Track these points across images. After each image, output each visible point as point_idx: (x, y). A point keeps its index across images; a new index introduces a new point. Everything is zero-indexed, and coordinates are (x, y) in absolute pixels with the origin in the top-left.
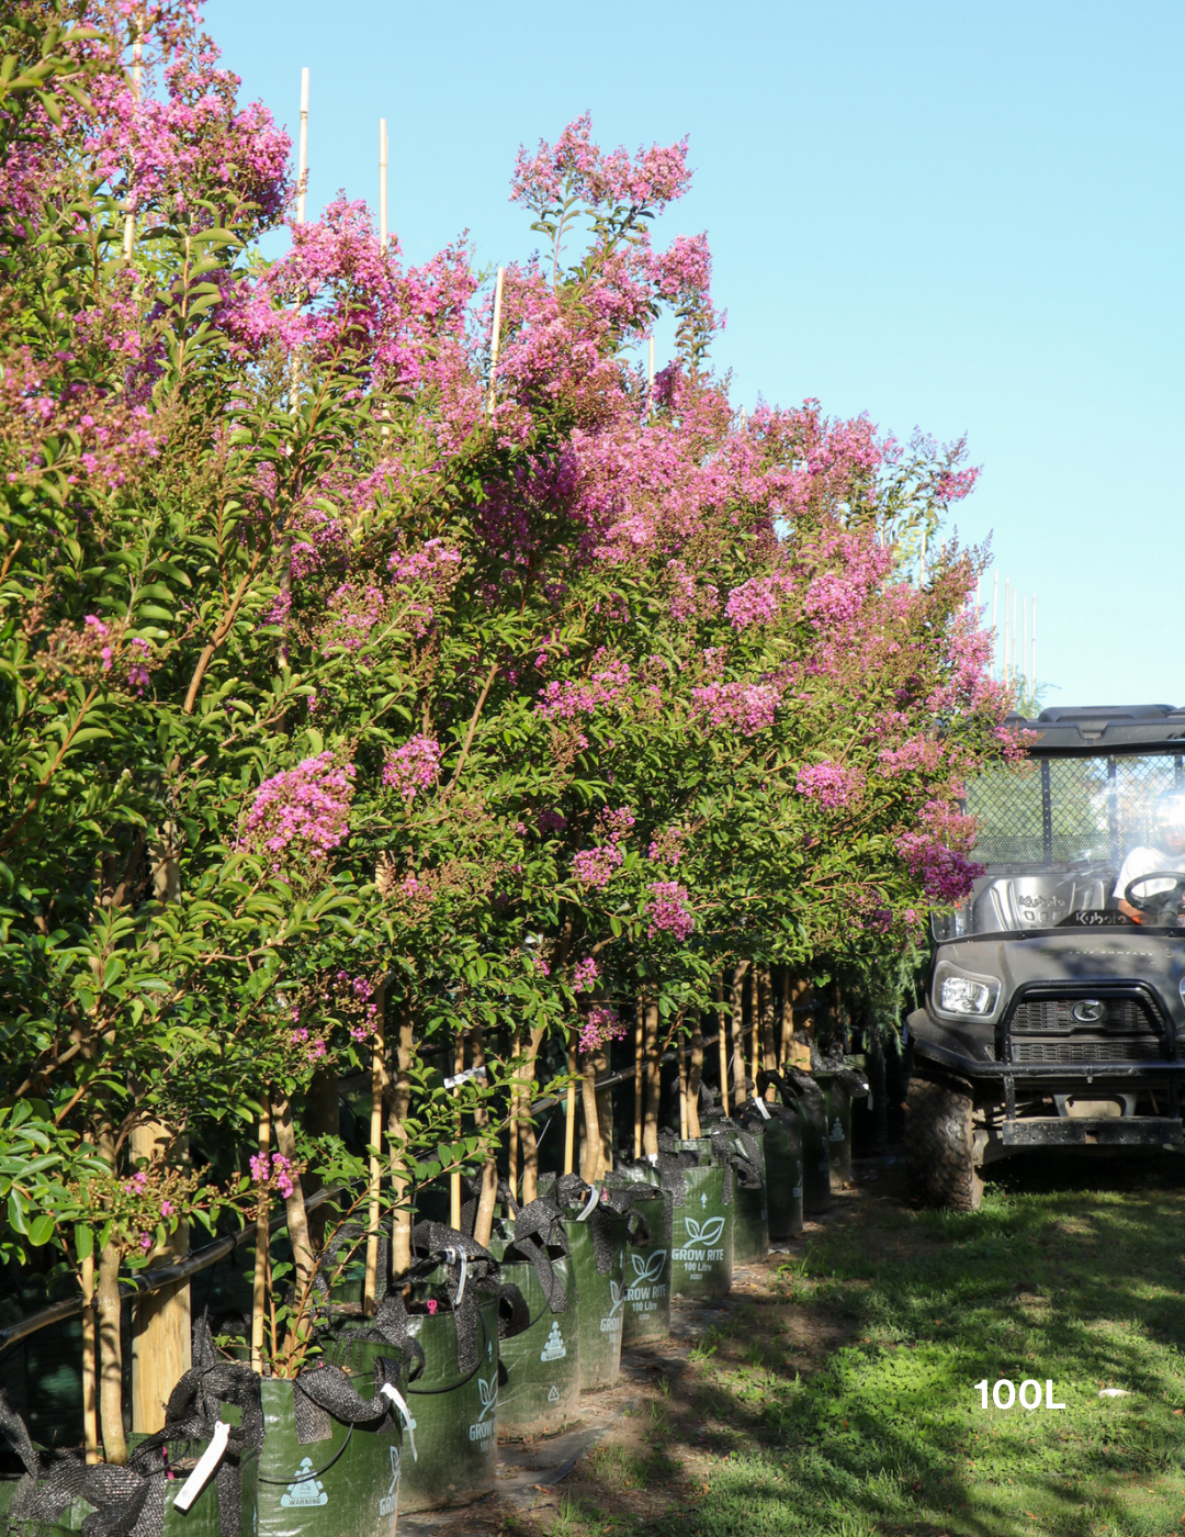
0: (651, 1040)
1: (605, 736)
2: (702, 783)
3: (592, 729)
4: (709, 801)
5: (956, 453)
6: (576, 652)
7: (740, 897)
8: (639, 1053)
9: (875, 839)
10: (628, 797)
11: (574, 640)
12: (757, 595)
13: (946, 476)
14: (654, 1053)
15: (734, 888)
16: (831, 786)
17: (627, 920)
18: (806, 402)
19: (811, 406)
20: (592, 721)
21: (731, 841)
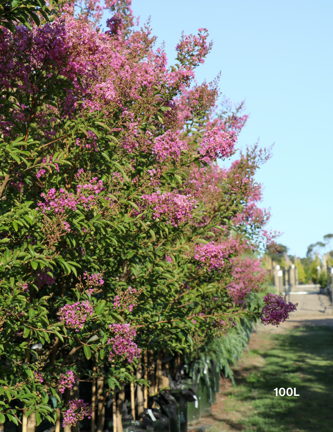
0: (100, 391)
1: (81, 226)
2: (135, 256)
3: (75, 221)
4: (138, 267)
5: (240, 108)
6: (64, 169)
7: (155, 321)
8: (94, 399)
9: (210, 286)
10: (93, 264)
11: (63, 162)
12: (172, 140)
13: (235, 118)
14: (102, 398)
15: (152, 316)
16: (216, 256)
17: (95, 347)
18: (200, 30)
19: (203, 34)
20: (75, 216)
21: (152, 290)
